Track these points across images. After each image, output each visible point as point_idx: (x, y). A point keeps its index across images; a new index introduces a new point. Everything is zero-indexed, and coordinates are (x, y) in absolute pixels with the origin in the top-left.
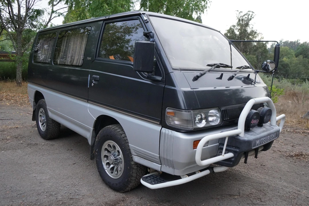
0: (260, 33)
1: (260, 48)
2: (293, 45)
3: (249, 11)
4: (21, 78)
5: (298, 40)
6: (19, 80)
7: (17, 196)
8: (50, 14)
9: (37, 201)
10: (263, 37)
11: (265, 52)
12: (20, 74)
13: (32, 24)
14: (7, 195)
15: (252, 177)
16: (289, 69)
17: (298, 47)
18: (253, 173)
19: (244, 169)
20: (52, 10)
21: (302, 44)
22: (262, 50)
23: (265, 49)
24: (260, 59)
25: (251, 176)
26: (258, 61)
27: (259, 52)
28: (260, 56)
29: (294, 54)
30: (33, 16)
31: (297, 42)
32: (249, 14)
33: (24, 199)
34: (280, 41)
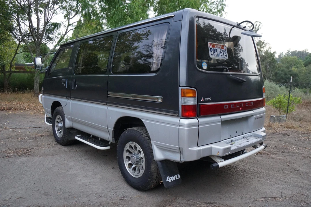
0: (268, 43)
1: (268, 58)
2: (301, 54)
3: (256, 22)
4: (39, 89)
5: (306, 50)
6: (37, 91)
7: (69, 197)
8: (67, 27)
9: (89, 201)
10: (271, 47)
11: (273, 62)
12: (38, 85)
13: (49, 37)
14: (59, 196)
15: (290, 182)
16: (298, 78)
17: (307, 57)
18: (289, 178)
19: (279, 173)
20: (69, 23)
21: (310, 53)
22: (270, 60)
23: (273, 59)
24: (269, 68)
25: (288, 180)
26: (266, 71)
27: (267, 62)
28: (268, 66)
29: (302, 63)
30: (49, 30)
31: (306, 51)
32: (257, 25)
33: (77, 200)
34: (288, 51)
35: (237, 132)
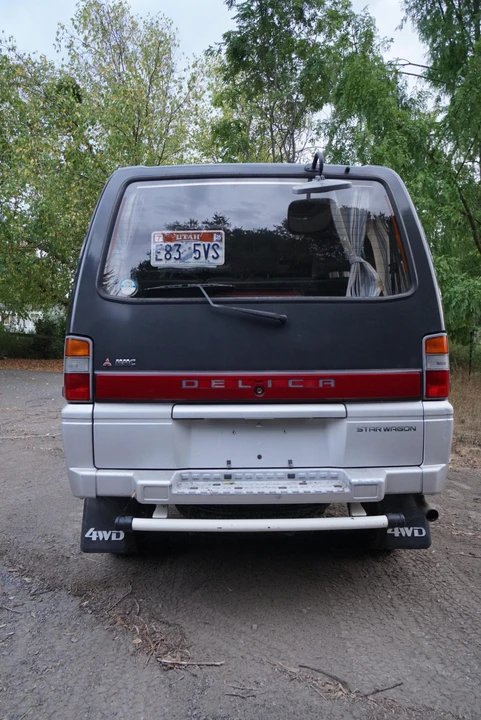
35: (260, 457)
